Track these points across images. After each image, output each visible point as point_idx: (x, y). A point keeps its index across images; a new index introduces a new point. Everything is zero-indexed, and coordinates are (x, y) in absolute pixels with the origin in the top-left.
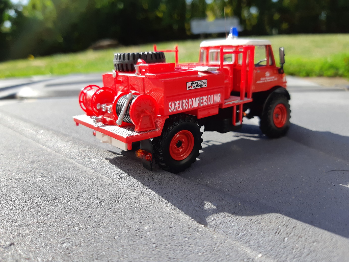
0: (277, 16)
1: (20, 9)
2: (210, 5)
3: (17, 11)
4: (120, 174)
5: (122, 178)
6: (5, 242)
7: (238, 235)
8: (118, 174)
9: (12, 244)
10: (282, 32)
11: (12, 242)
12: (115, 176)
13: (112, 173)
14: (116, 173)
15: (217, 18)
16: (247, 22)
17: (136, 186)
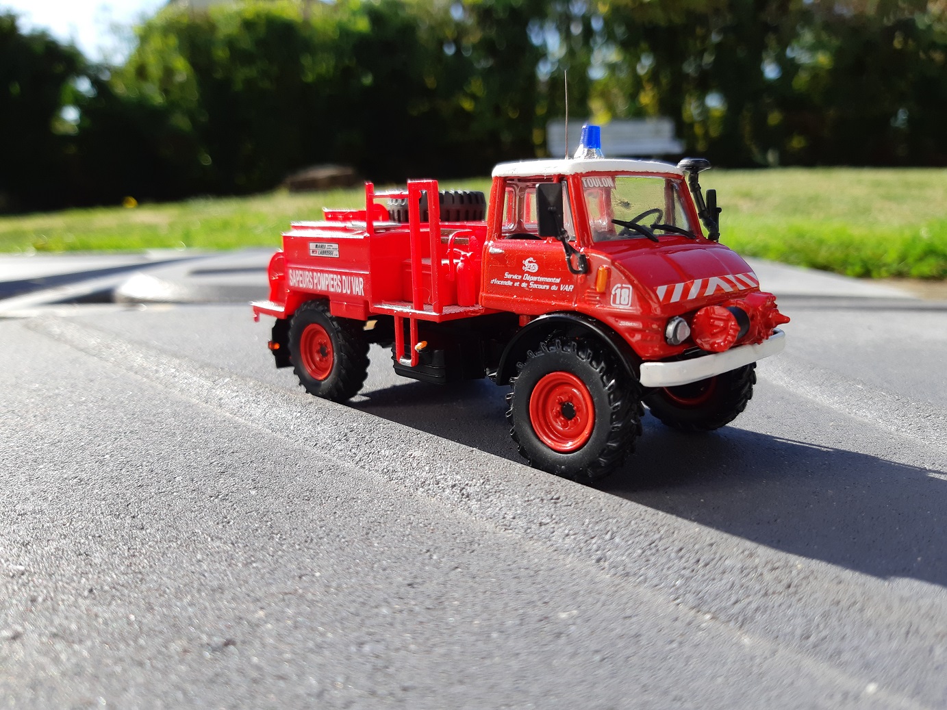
0: (774, 118)
1: (105, 77)
2: (597, 82)
3: (96, 82)
4: (462, 486)
5: (468, 496)
6: (210, 636)
7: (808, 637)
8: (455, 486)
9: (228, 643)
10: (789, 161)
11: (228, 637)
12: (447, 491)
13: (438, 484)
14: (450, 483)
15: (615, 117)
16: (698, 130)
17: (509, 517)
